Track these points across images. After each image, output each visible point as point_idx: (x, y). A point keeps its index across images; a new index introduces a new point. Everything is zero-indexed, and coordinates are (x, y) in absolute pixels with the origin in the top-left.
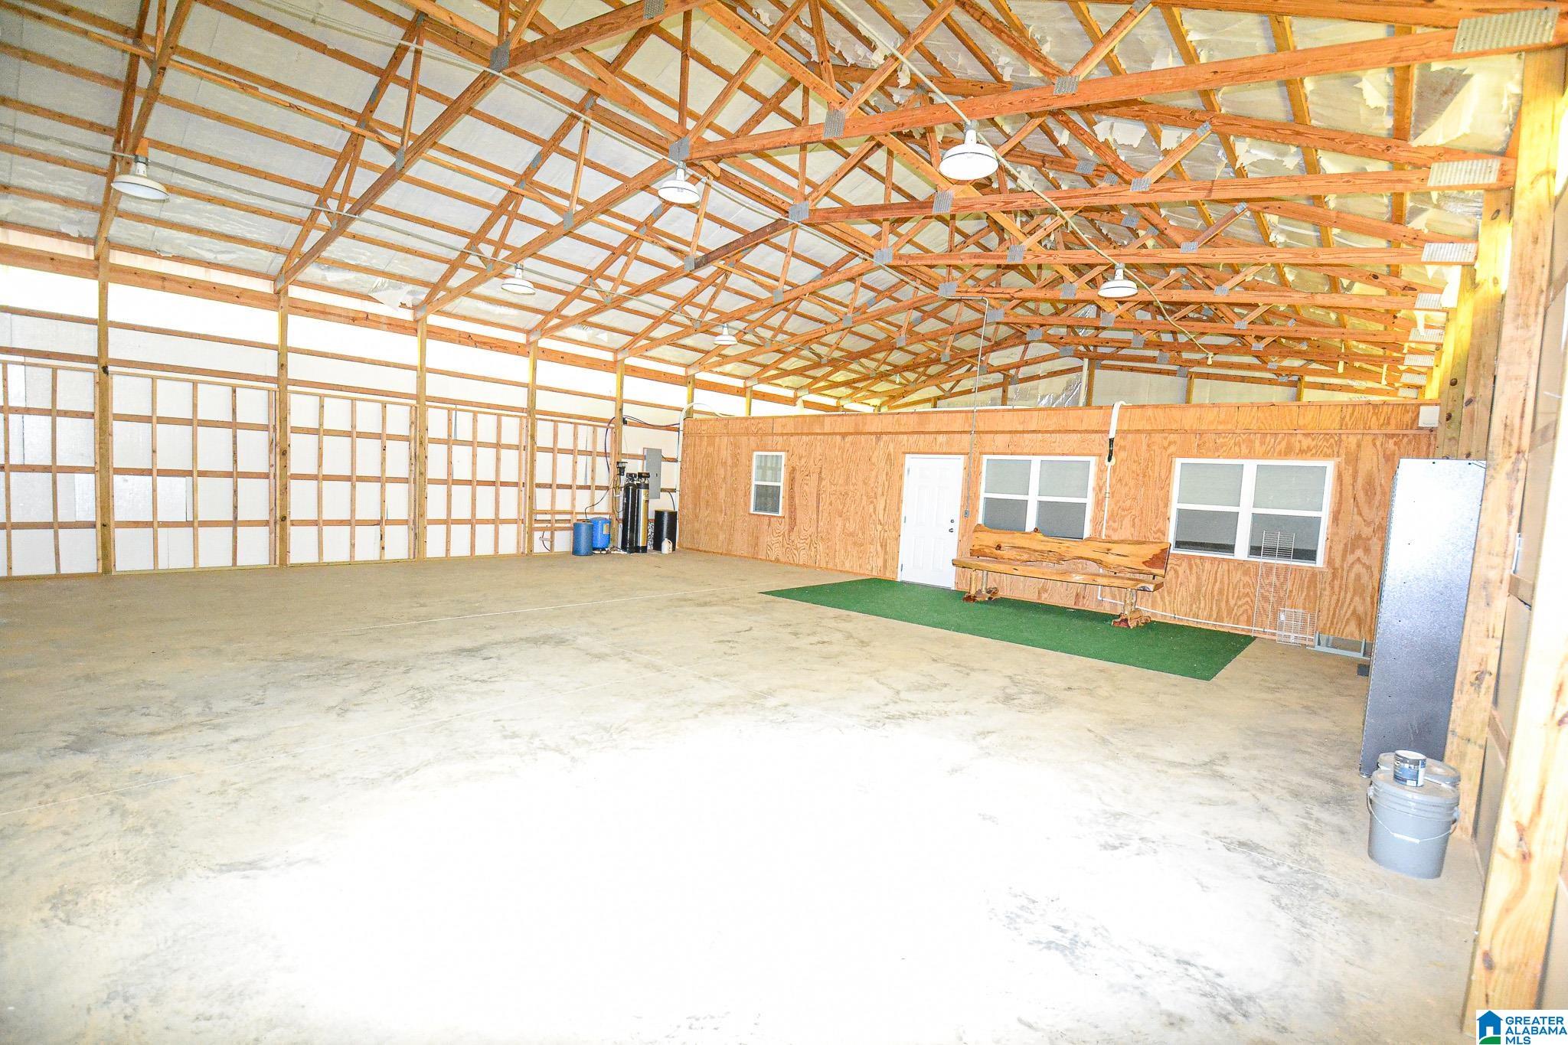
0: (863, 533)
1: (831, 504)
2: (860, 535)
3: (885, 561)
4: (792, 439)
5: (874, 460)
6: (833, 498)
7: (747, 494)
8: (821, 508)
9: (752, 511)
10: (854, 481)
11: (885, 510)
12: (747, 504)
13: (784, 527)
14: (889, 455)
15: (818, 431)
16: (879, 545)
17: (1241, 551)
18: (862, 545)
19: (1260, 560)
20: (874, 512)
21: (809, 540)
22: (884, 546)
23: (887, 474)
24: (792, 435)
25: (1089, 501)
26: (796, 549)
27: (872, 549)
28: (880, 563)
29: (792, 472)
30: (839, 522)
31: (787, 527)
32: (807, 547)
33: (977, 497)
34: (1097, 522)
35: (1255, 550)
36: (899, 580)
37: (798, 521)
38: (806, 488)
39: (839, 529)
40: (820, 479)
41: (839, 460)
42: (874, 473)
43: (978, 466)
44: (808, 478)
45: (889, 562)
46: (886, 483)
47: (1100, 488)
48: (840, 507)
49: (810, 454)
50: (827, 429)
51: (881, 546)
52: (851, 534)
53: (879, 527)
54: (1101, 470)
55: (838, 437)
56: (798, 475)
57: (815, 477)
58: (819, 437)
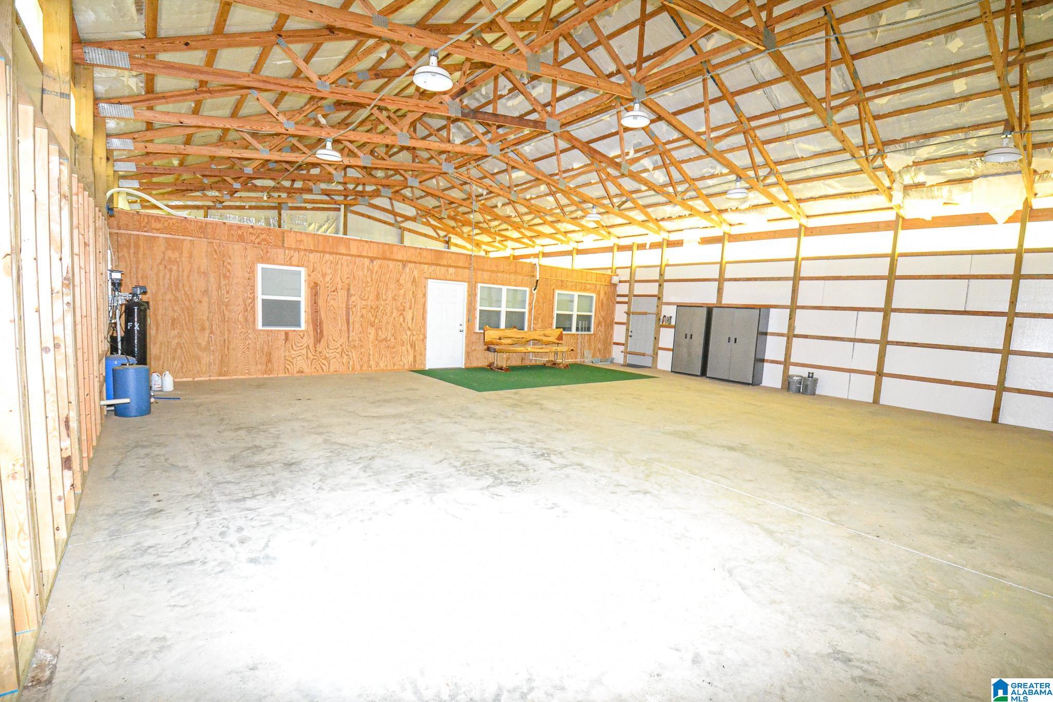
0: (395, 339)
1: (362, 316)
2: (393, 340)
3: (415, 357)
4: (312, 256)
5: (401, 281)
6: (364, 311)
7: (249, 308)
8: (351, 321)
9: (259, 325)
10: (384, 297)
11: (413, 319)
12: (249, 321)
13: (309, 340)
14: (414, 278)
15: (345, 252)
16: (409, 345)
17: (574, 331)
18: (394, 347)
19: (580, 333)
20: (404, 321)
21: (339, 350)
22: (413, 346)
23: (413, 292)
24: (311, 251)
25: (526, 310)
26: (326, 358)
27: (404, 348)
28: (411, 359)
29: (315, 290)
30: (372, 331)
31: (312, 340)
32: (338, 356)
33: (475, 309)
34: (530, 321)
35: (577, 329)
36: (427, 369)
37: (325, 333)
38: (332, 302)
39: (372, 337)
40: (349, 295)
41: (369, 280)
42: (402, 292)
43: (475, 290)
44: (336, 293)
45: (418, 357)
46: (413, 300)
47: (530, 304)
48: (372, 319)
49: (335, 271)
50: (354, 251)
51: (411, 346)
52: (385, 340)
53: (409, 333)
54: (531, 294)
55: (366, 259)
56: (322, 291)
57: (342, 294)
58: (345, 257)
